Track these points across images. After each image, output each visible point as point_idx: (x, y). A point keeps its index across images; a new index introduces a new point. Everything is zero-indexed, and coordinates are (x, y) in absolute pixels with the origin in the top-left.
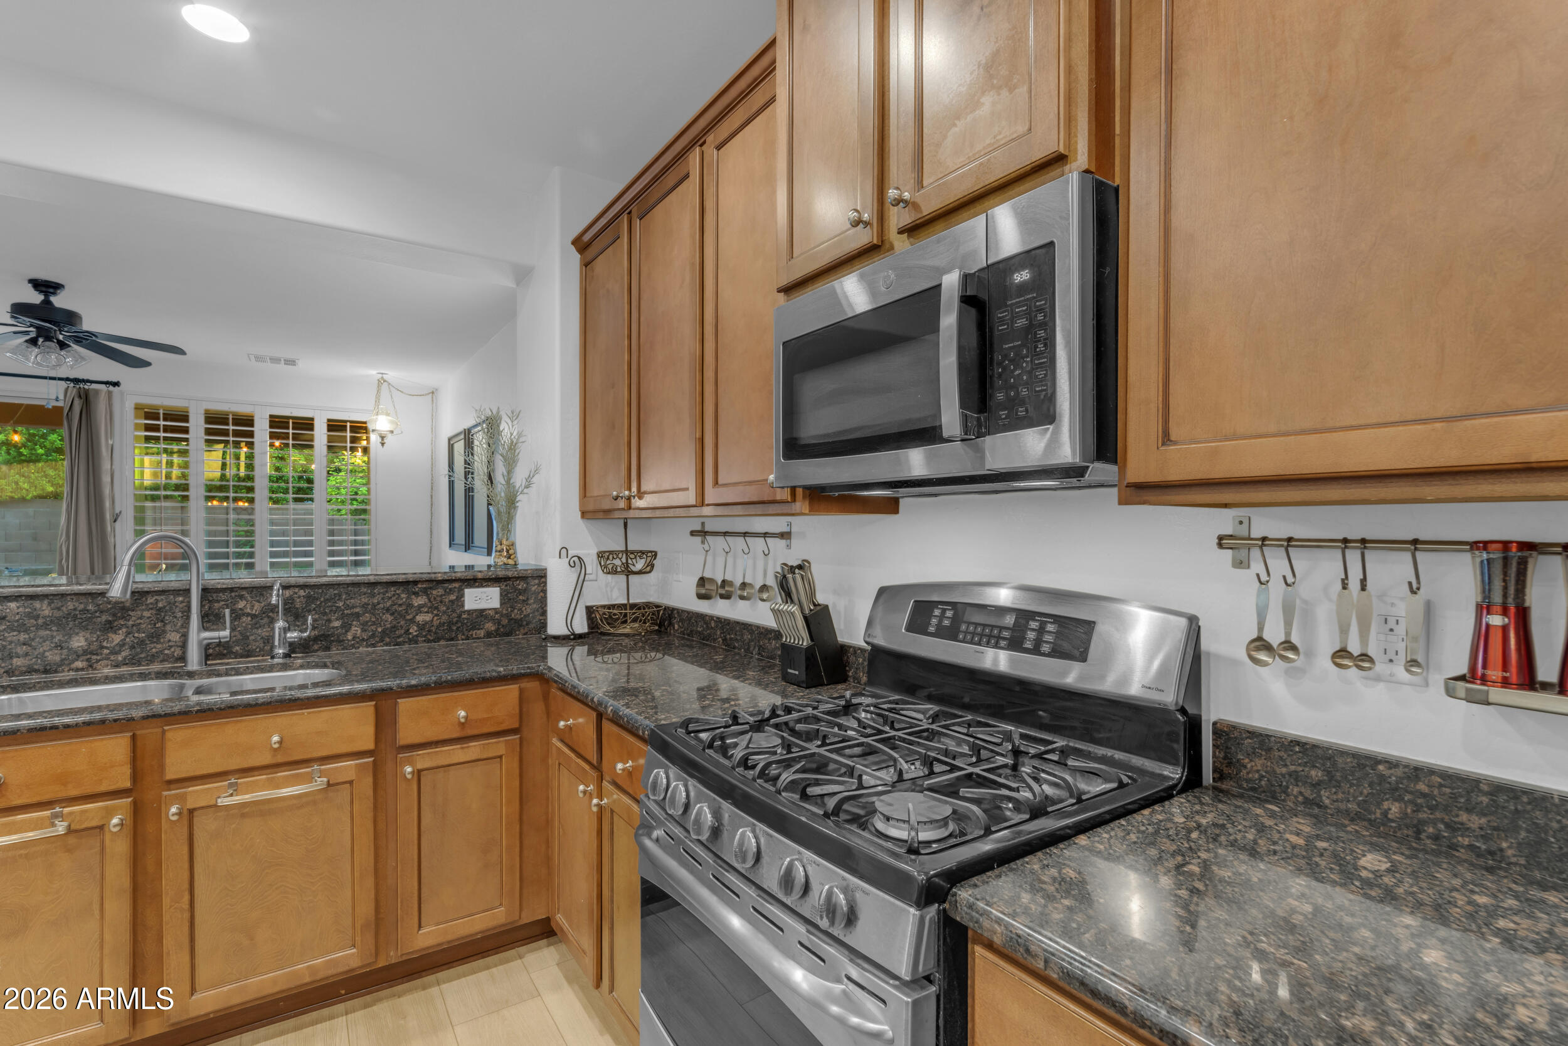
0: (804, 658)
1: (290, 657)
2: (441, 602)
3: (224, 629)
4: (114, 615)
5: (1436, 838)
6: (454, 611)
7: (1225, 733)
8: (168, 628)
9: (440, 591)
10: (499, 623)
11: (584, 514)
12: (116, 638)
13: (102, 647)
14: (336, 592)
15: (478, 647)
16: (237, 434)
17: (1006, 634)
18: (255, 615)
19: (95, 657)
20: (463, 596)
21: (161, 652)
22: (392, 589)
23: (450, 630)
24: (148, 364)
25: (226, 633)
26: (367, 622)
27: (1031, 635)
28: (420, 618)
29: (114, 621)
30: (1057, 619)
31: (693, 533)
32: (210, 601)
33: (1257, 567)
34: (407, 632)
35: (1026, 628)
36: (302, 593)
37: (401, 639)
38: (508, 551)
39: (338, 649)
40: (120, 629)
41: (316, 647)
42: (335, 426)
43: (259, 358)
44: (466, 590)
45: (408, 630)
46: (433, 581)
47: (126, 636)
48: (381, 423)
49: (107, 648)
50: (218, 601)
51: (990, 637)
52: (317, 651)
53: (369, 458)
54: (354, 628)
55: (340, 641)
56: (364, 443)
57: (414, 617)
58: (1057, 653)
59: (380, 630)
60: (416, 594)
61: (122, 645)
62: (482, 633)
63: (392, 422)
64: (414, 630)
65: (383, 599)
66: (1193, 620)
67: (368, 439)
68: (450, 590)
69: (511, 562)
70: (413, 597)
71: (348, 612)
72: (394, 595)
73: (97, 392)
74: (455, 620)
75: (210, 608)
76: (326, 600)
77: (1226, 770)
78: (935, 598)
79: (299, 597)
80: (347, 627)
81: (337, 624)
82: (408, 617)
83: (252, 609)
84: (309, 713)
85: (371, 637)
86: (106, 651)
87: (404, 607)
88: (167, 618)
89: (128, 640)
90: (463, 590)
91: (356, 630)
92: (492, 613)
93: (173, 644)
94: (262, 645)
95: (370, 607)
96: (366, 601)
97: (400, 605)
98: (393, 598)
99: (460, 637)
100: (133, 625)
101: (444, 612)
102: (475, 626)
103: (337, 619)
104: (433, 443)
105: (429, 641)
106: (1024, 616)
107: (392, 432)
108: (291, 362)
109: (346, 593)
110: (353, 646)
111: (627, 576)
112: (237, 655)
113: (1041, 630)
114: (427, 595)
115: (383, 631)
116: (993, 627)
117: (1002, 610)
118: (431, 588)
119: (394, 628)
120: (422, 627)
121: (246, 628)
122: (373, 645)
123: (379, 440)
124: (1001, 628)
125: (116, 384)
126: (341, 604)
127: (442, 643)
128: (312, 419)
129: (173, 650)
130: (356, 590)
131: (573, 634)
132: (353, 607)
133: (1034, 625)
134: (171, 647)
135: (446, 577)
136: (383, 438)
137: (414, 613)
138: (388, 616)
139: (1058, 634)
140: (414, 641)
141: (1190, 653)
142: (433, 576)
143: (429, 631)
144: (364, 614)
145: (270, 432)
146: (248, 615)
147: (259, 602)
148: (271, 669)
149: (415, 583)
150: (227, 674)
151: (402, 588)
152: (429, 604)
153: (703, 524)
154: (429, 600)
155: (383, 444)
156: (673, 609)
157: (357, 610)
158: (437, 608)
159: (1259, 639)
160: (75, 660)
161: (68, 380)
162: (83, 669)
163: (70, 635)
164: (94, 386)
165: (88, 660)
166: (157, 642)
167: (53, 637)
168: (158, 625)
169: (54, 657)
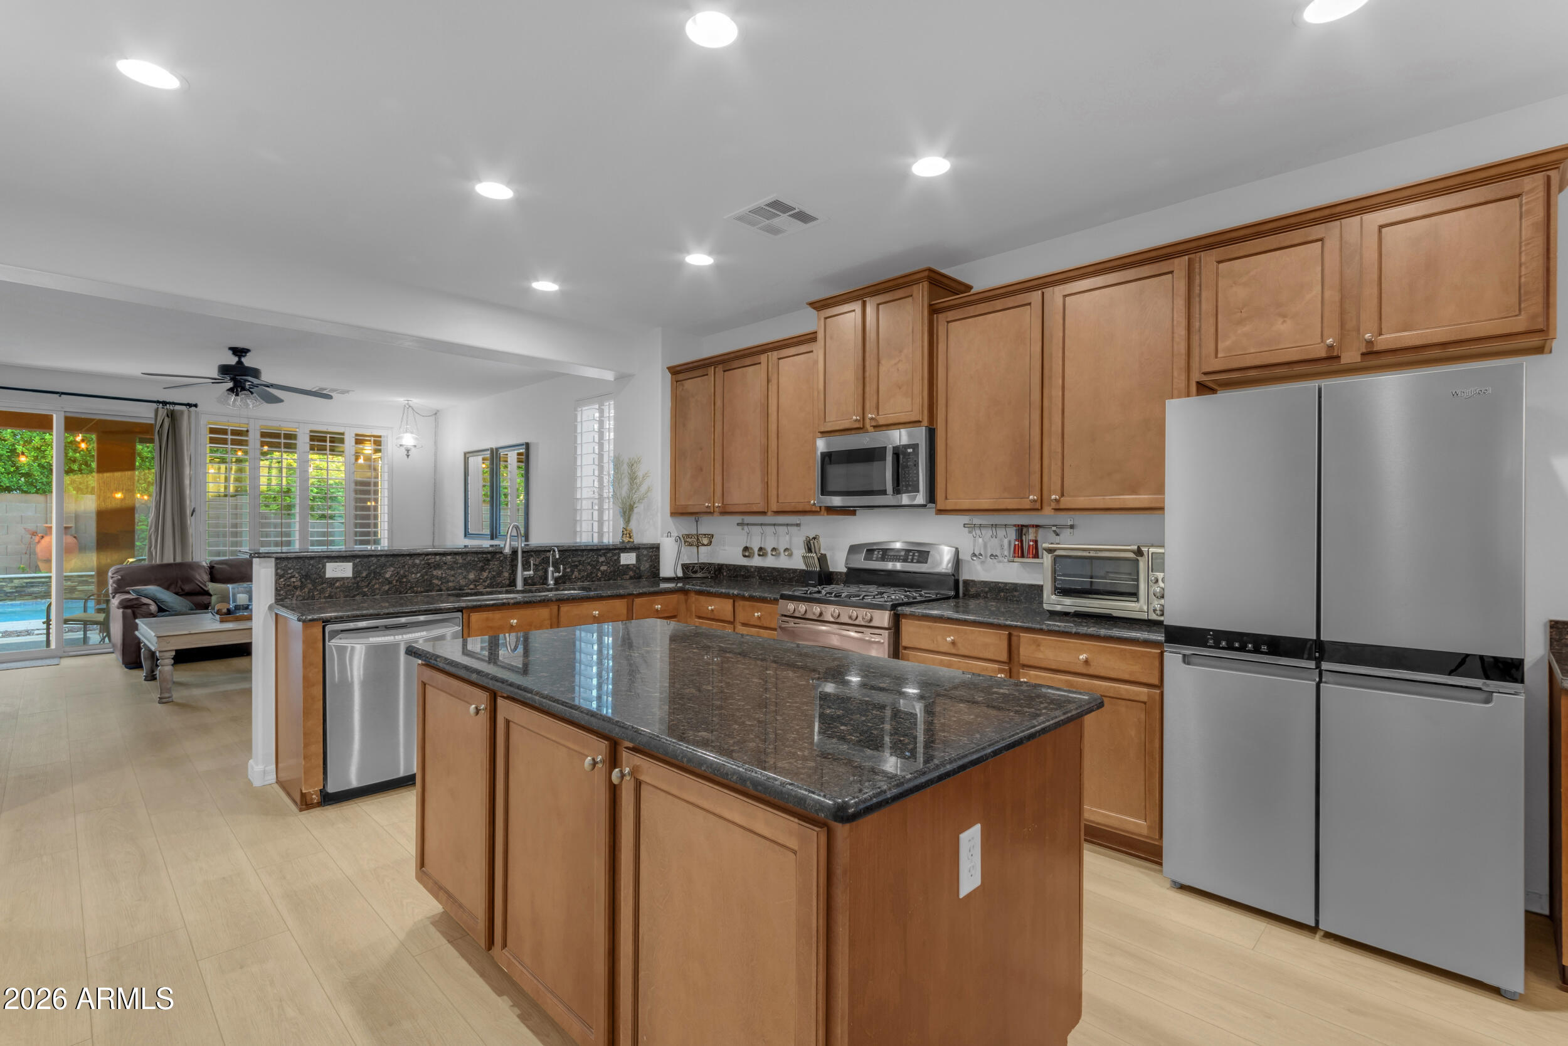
0: (817, 576)
2: (611, 560)
3: (530, 570)
4: (484, 563)
5: (1010, 600)
6: (616, 565)
7: (966, 582)
8: (504, 570)
9: (611, 554)
10: (635, 572)
11: (673, 514)
12: (485, 574)
13: (480, 579)
14: (568, 554)
15: (627, 583)
17: (902, 558)
20: (620, 557)
21: (501, 582)
22: (591, 553)
23: (614, 575)
24: (281, 401)
25: (531, 572)
26: (580, 569)
27: (910, 557)
28: (602, 568)
30: (918, 551)
31: (738, 524)
32: (527, 557)
33: (974, 533)
34: (597, 575)
35: (908, 555)
37: (594, 579)
38: (629, 534)
39: (569, 583)
41: (560, 582)
44: (622, 554)
46: (608, 549)
48: (408, 440)
50: (531, 556)
51: (896, 558)
54: (575, 573)
55: (570, 579)
57: (600, 568)
58: (918, 562)
60: (601, 556)
61: (487, 578)
62: (628, 577)
63: (416, 439)
64: (599, 574)
65: (587, 558)
66: (957, 549)
68: (614, 554)
69: (631, 540)
71: (573, 564)
72: (591, 556)
73: (182, 412)
74: (616, 570)
75: (527, 560)
76: (566, 557)
77: (966, 593)
78: (875, 548)
79: (558, 555)
80: (572, 571)
82: (597, 568)
83: (535, 562)
85: (582, 578)
86: (481, 581)
87: (596, 562)
90: (620, 554)
92: (632, 566)
94: (539, 580)
95: (581, 561)
96: (580, 558)
97: (594, 561)
99: (619, 579)
101: (612, 566)
102: (625, 573)
105: (605, 580)
106: (908, 551)
107: (415, 446)
109: (572, 554)
110: (575, 582)
111: (698, 547)
113: (913, 555)
114: (605, 556)
115: (587, 575)
116: (897, 556)
117: (899, 550)
118: (607, 553)
119: (592, 573)
120: (603, 573)
122: (583, 582)
123: (406, 453)
124: (900, 556)
125: (196, 406)
126: (570, 560)
127: (611, 581)
128: (343, 434)
130: (576, 553)
131: (677, 577)
132: (575, 562)
133: (911, 554)
134: (505, 579)
135: (613, 547)
136: (408, 451)
137: (600, 566)
138: (589, 567)
139: (919, 556)
140: (599, 580)
141: (956, 558)
142: (608, 546)
143: (606, 575)
144: (579, 565)
145: (311, 444)
146: (539, 564)
147: (538, 558)
149: (600, 550)
150: (534, 592)
151: (595, 553)
152: (606, 561)
153: (743, 519)
154: (606, 559)
155: (408, 456)
156: (723, 565)
157: (576, 563)
158: (609, 563)
159: (974, 553)
160: (471, 584)
161: (158, 402)
162: (473, 589)
163: (468, 572)
164: (177, 408)
165: (475, 585)
166: (500, 577)
167: (463, 573)
168: (501, 568)
169: (463, 582)
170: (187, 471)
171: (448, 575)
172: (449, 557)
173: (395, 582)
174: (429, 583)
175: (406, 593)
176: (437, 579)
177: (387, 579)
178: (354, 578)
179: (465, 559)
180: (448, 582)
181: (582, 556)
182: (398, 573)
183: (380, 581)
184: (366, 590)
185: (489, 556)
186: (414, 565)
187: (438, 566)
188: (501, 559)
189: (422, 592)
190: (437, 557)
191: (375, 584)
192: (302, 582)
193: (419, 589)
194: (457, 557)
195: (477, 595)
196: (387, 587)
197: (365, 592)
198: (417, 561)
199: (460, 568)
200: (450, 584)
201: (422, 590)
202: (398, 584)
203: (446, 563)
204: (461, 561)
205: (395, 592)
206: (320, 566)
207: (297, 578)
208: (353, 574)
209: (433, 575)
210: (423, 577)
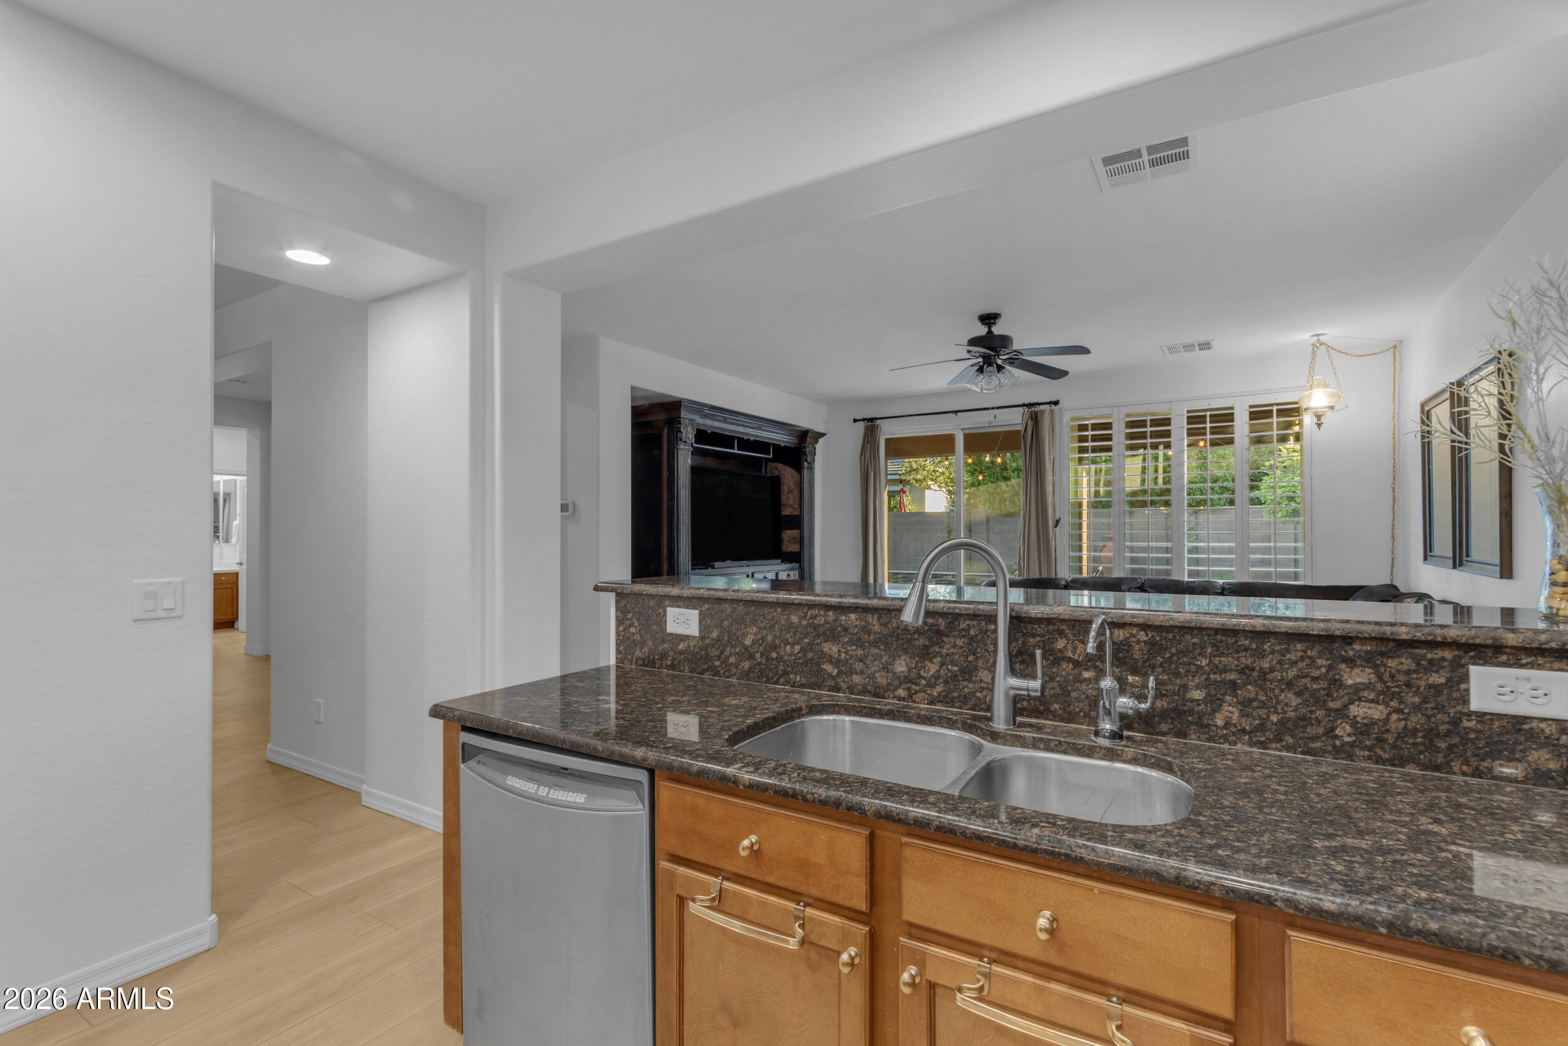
1: (1121, 737)
2: (1408, 685)
3: (1035, 678)
4: (930, 640)
6: (1441, 708)
8: (980, 663)
9: (1407, 663)
12: (933, 668)
13: (921, 677)
14: (1195, 640)
16: (1154, 435)
18: (1077, 661)
19: (913, 687)
20: (1465, 678)
21: (973, 693)
22: (1299, 647)
23: (1431, 747)
25: (1036, 684)
26: (1251, 701)
28: (1358, 710)
29: (931, 646)
32: (1024, 635)
34: (1330, 732)
36: (1142, 636)
37: (1318, 744)
39: (1199, 739)
40: (935, 657)
41: (1164, 727)
42: (1258, 414)
43: (1172, 349)
44: (1474, 668)
45: (1333, 730)
46: (1388, 640)
47: (941, 667)
48: (1318, 399)
49: (924, 678)
50: (1033, 636)
52: (1165, 734)
53: (1301, 446)
54: (1226, 707)
55: (1203, 726)
56: (1297, 429)
57: (1346, 706)
59: (1274, 718)
60: (1351, 662)
61: (937, 676)
62: (1519, 769)
63: (1331, 395)
64: (1344, 731)
65: (1280, 662)
67: (1300, 424)
68: (1431, 662)
70: (1343, 666)
71: (1217, 677)
72: (1302, 658)
73: (1043, 411)
74: (1443, 728)
75: (1024, 643)
76: (1180, 653)
79: (1138, 642)
80: (1216, 704)
81: (1198, 695)
82: (1336, 705)
83: (1074, 652)
84: (1101, 892)
85: (1257, 729)
86: (923, 682)
87: (1323, 684)
88: (979, 650)
89: (942, 672)
90: (1464, 666)
91: (1229, 711)
92: (1549, 729)
93: (984, 685)
94: (1087, 708)
95: (1255, 674)
96: (1249, 662)
97: (1315, 679)
98: (1300, 665)
99: (1456, 765)
100: (947, 655)
101: (1416, 708)
102: (1499, 750)
103: (1197, 687)
104: (1396, 417)
105: (1378, 760)
107: (1332, 408)
108: (1205, 346)
109: (1213, 646)
110: (1225, 738)
112: (1056, 717)
114: (1375, 667)
115: (1282, 723)
118: (1383, 654)
119: (1303, 720)
120: (1362, 729)
121: (1066, 681)
122: (1263, 745)
123: (1315, 420)
125: (1056, 403)
126: (1204, 662)
127: (1413, 770)
128: (1232, 408)
129: (984, 693)
130: (1231, 641)
132: (1225, 670)
134: (983, 689)
135: (1419, 635)
136: (1319, 417)
137: (1345, 699)
138: (1291, 696)
140: (1344, 752)
142: (1388, 629)
143: (1380, 740)
144: (1246, 684)
145: (1188, 429)
146: (1070, 660)
148: (1089, 752)
149: (1348, 640)
150: (1035, 745)
151: (1318, 648)
152: (1379, 686)
154: (1380, 677)
155: (1319, 425)
157: (1232, 676)
158: (1397, 696)
160: (898, 687)
161: (1024, 405)
162: (904, 699)
163: (894, 657)
164: (1042, 407)
165: (909, 689)
166: (970, 680)
167: (881, 657)
168: (971, 658)
169: (882, 679)
170: (1049, 477)
171: (852, 657)
172: (853, 616)
173: (758, 655)
174: (815, 669)
175: (777, 683)
176: (830, 662)
177: (746, 648)
178: (702, 638)
179: (885, 625)
180: (851, 672)
181: (1260, 654)
182: (764, 639)
183: (737, 650)
184: (718, 663)
185: (942, 623)
186: (790, 626)
187: (832, 635)
188: (972, 632)
189: (802, 686)
190: (831, 613)
191: (730, 655)
192: (642, 636)
193: (798, 678)
194: (870, 618)
195: (894, 719)
196: (746, 665)
197: (716, 667)
198: (795, 619)
199: (874, 643)
200: (856, 679)
201: (804, 681)
202: (764, 661)
203: (846, 630)
204: (876, 628)
205: (759, 677)
206: (661, 610)
207: (636, 627)
208: (700, 630)
209: (822, 651)
210: (805, 655)
